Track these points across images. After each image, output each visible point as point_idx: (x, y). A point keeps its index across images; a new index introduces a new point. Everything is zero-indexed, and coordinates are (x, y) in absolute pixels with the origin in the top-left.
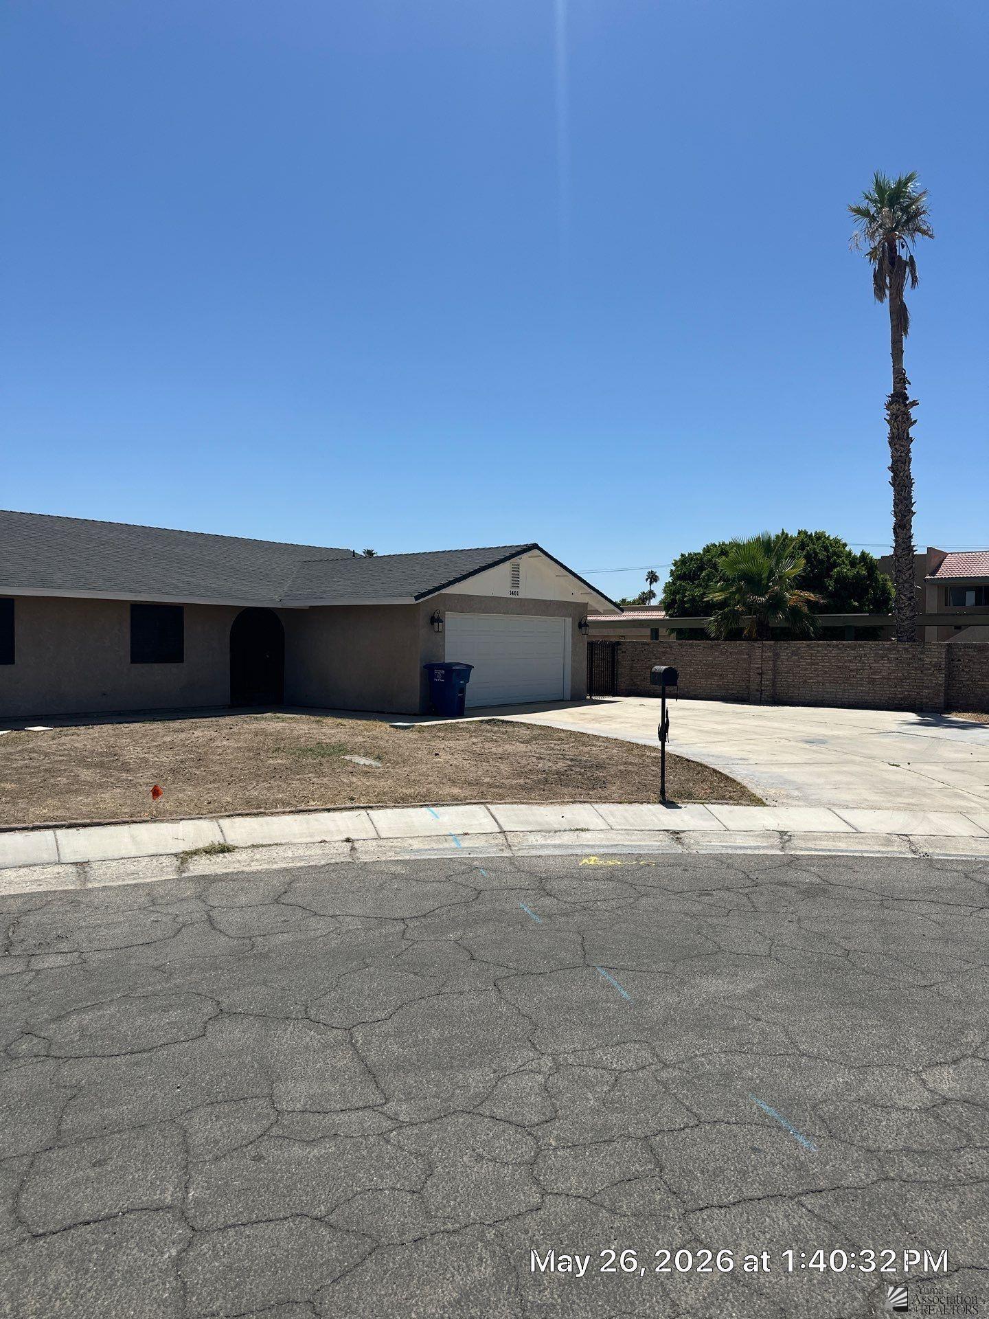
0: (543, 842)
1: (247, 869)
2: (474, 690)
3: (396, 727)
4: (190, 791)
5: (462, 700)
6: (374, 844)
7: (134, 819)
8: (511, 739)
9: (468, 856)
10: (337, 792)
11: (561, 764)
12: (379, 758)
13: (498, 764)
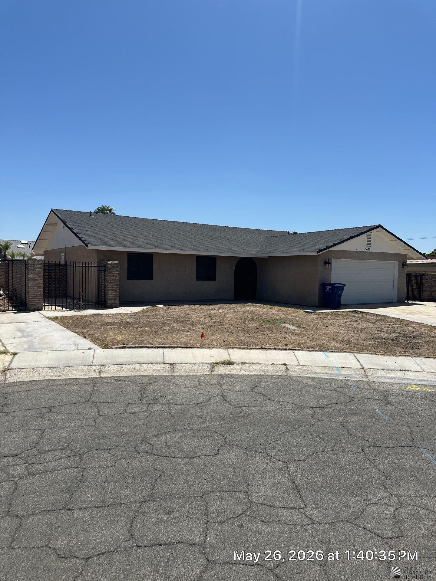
0: (385, 375)
1: (239, 373)
2: (345, 296)
3: (307, 312)
4: (217, 336)
5: (339, 301)
6: (297, 368)
7: (194, 346)
8: (365, 321)
9: (344, 379)
10: (279, 341)
11: (393, 335)
12: (299, 326)
13: (359, 333)
